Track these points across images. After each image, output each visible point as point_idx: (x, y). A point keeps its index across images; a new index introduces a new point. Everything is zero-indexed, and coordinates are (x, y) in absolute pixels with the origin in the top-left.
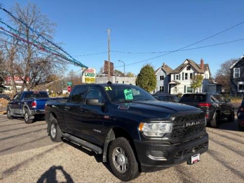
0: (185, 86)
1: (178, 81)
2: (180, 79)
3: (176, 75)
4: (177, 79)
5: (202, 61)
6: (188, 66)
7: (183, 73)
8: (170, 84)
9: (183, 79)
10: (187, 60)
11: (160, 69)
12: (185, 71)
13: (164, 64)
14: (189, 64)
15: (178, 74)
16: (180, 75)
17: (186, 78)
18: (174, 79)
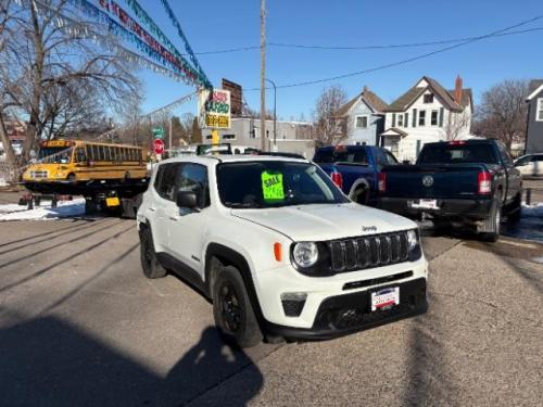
0: (419, 143)
1: (402, 129)
2: (406, 126)
3: (397, 114)
4: (400, 123)
5: (459, 82)
6: (428, 92)
7: (415, 110)
8: (383, 137)
9: (414, 125)
10: (425, 78)
11: (359, 100)
12: (420, 104)
13: (365, 90)
14: (429, 87)
15: (403, 114)
16: (407, 115)
17: (422, 122)
18: (393, 125)
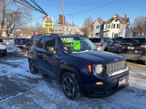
0: (113, 33)
2: (110, 28)
3: (107, 25)
4: (108, 28)
5: (125, 16)
6: (116, 19)
7: (112, 24)
8: (103, 32)
9: (112, 28)
10: (116, 15)
11: (97, 21)
12: (114, 22)
13: (99, 18)
14: (117, 17)
15: (109, 25)
17: (114, 27)
18: (106, 28)
